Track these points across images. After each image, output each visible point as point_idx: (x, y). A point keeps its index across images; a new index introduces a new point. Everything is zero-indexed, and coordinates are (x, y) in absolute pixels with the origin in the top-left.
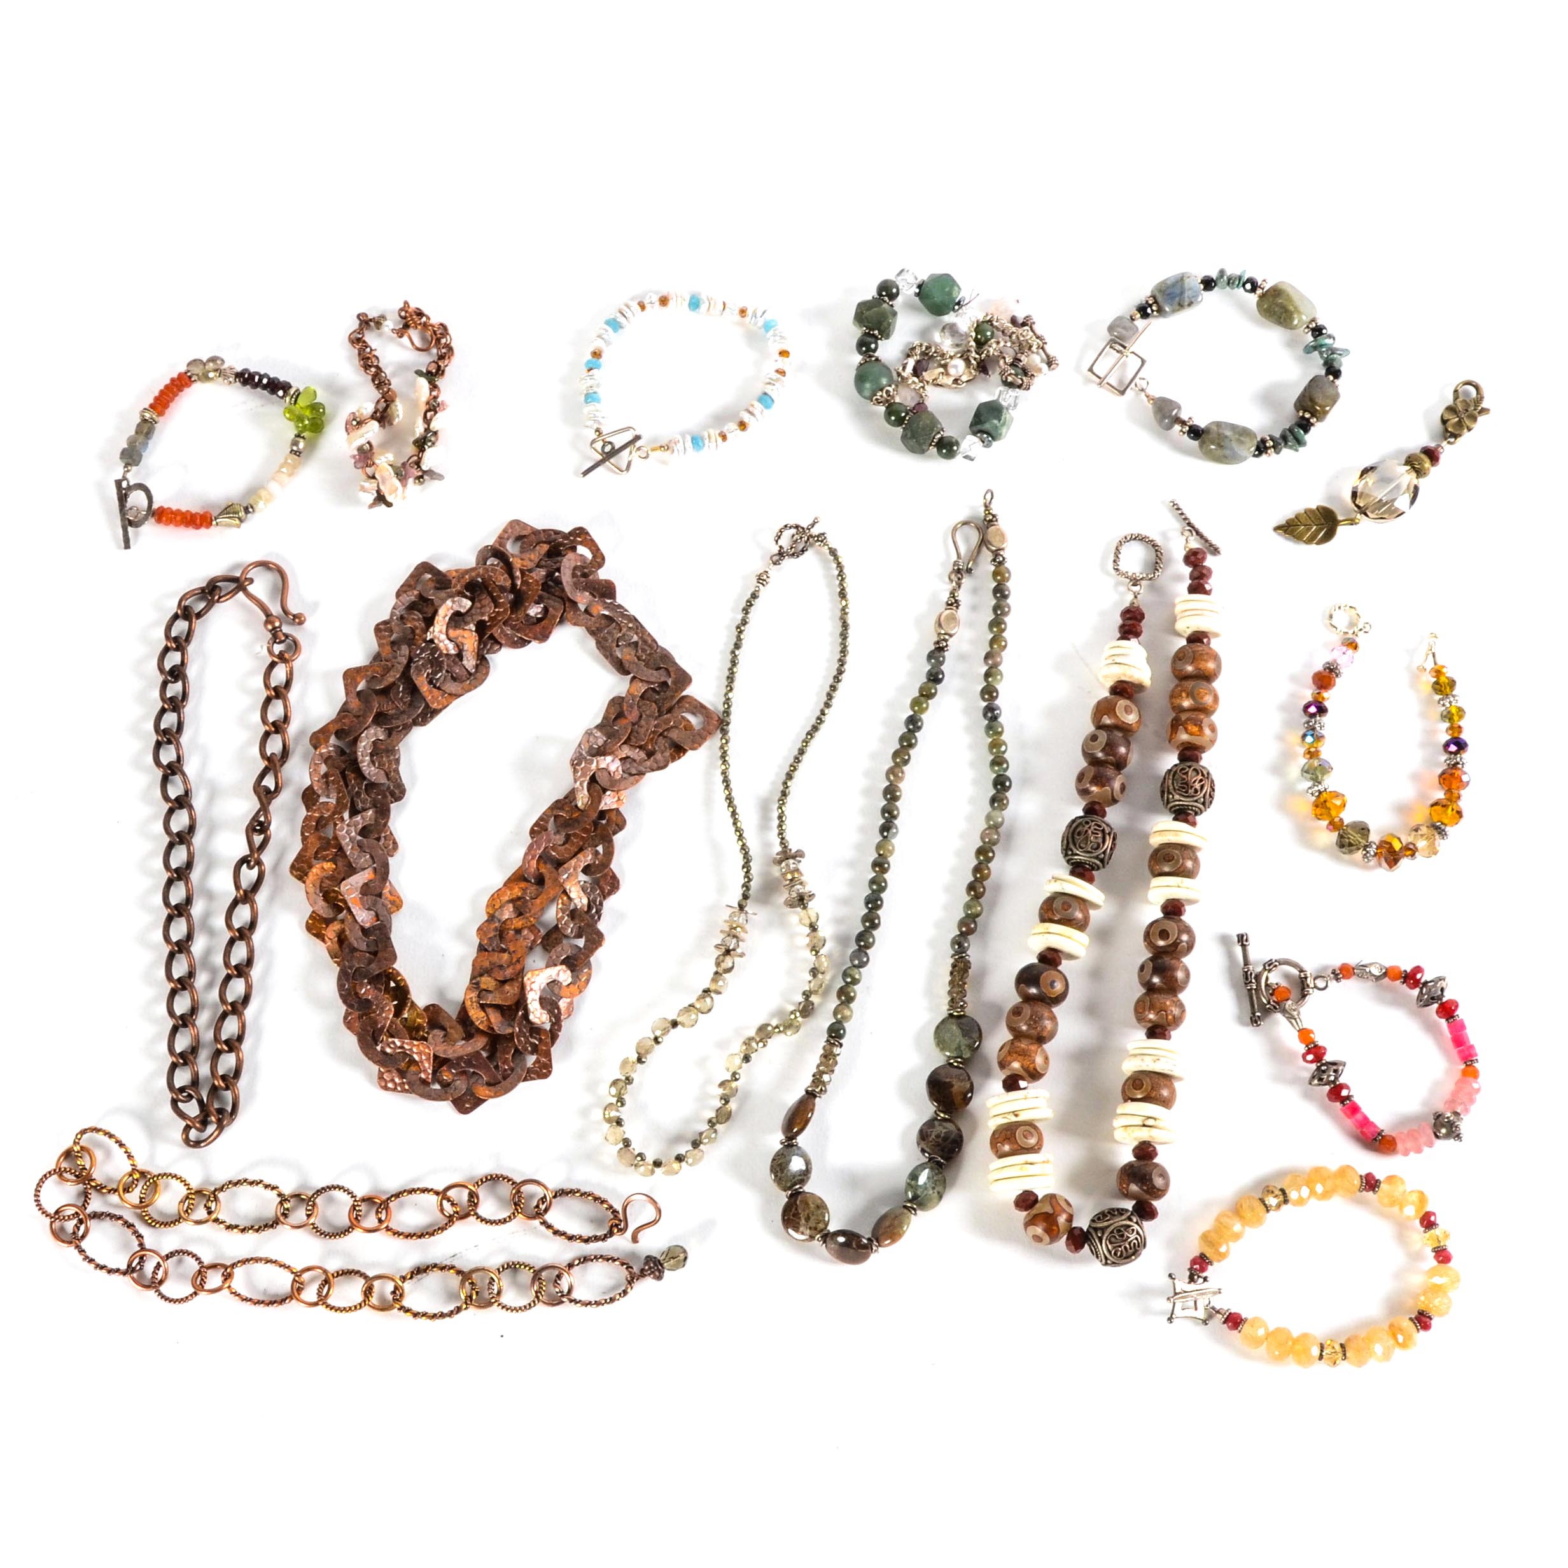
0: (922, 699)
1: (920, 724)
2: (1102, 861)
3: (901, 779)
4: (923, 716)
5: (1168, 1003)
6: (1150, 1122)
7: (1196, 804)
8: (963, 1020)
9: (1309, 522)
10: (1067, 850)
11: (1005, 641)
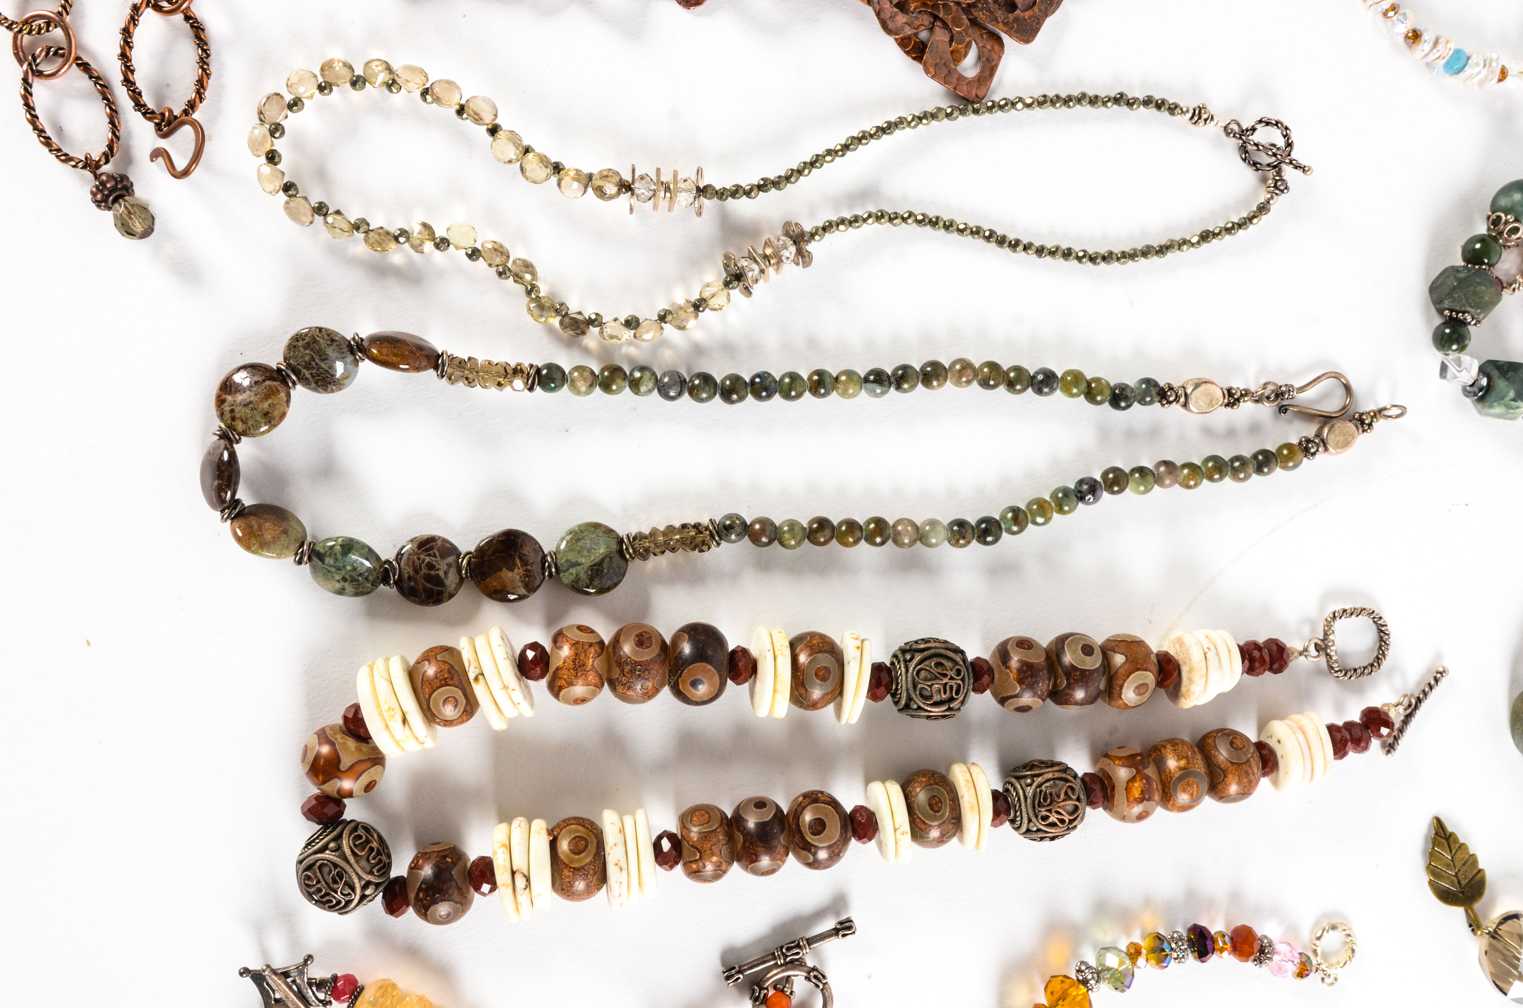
0: (1084, 386)
1: (1046, 390)
2: (907, 706)
3: (958, 383)
4: (1058, 393)
5: (715, 859)
6: (520, 882)
7: (1025, 821)
8: (617, 558)
9: (1458, 865)
10: (908, 651)
11: (1196, 485)
